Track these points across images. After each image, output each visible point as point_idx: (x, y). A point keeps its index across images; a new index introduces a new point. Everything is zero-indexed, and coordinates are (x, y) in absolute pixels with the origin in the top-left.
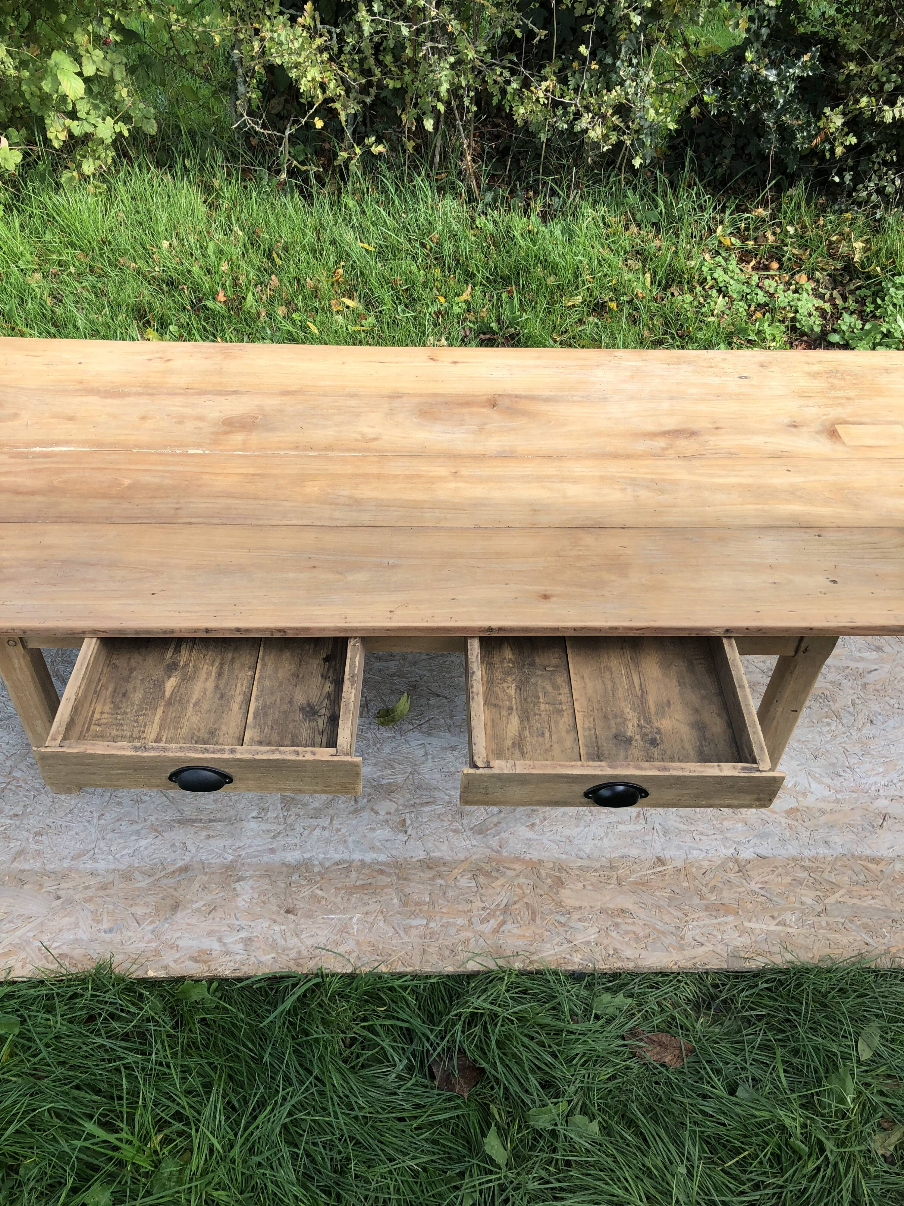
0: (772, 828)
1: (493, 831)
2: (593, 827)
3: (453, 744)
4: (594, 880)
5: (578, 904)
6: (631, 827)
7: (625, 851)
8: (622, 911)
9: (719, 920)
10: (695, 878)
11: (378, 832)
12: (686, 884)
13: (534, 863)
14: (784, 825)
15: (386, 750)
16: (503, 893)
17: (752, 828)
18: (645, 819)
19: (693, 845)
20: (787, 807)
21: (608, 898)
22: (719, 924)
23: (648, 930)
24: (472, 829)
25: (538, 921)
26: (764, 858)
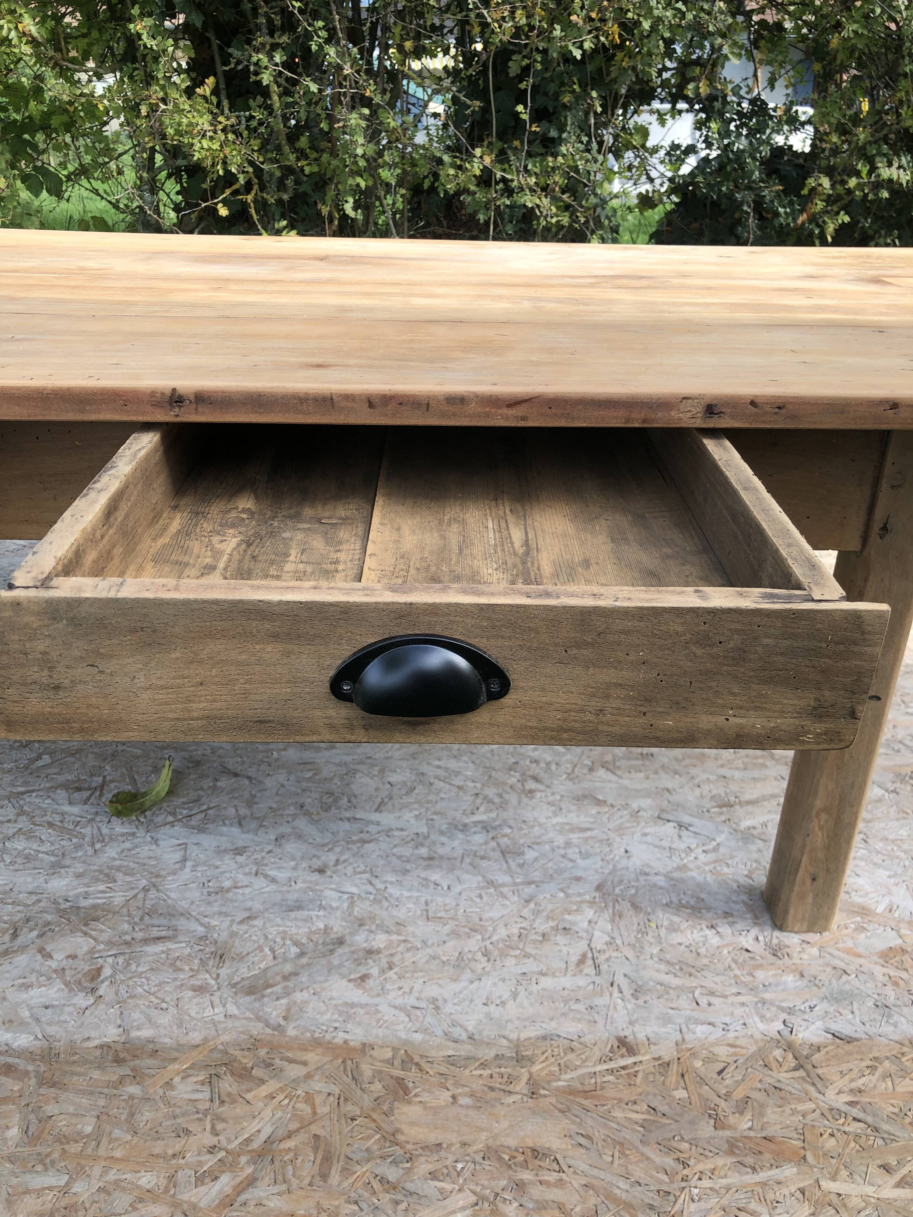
0: (857, 983)
1: (278, 989)
2: (488, 983)
3: (240, 844)
4: (477, 1086)
5: (433, 1138)
6: (567, 982)
7: (551, 1027)
8: (536, 1153)
9: (763, 1176)
10: (703, 1081)
11: (33, 992)
12: (681, 1094)
13: (354, 1049)
14: (880, 978)
15: (111, 852)
16: (267, 1113)
17: (814, 981)
18: (597, 967)
19: (695, 1014)
20: (881, 945)
21: (505, 1124)
22: (763, 1184)
23: (592, 1200)
24: (234, 986)
25: (335, 1177)
26: (850, 1040)
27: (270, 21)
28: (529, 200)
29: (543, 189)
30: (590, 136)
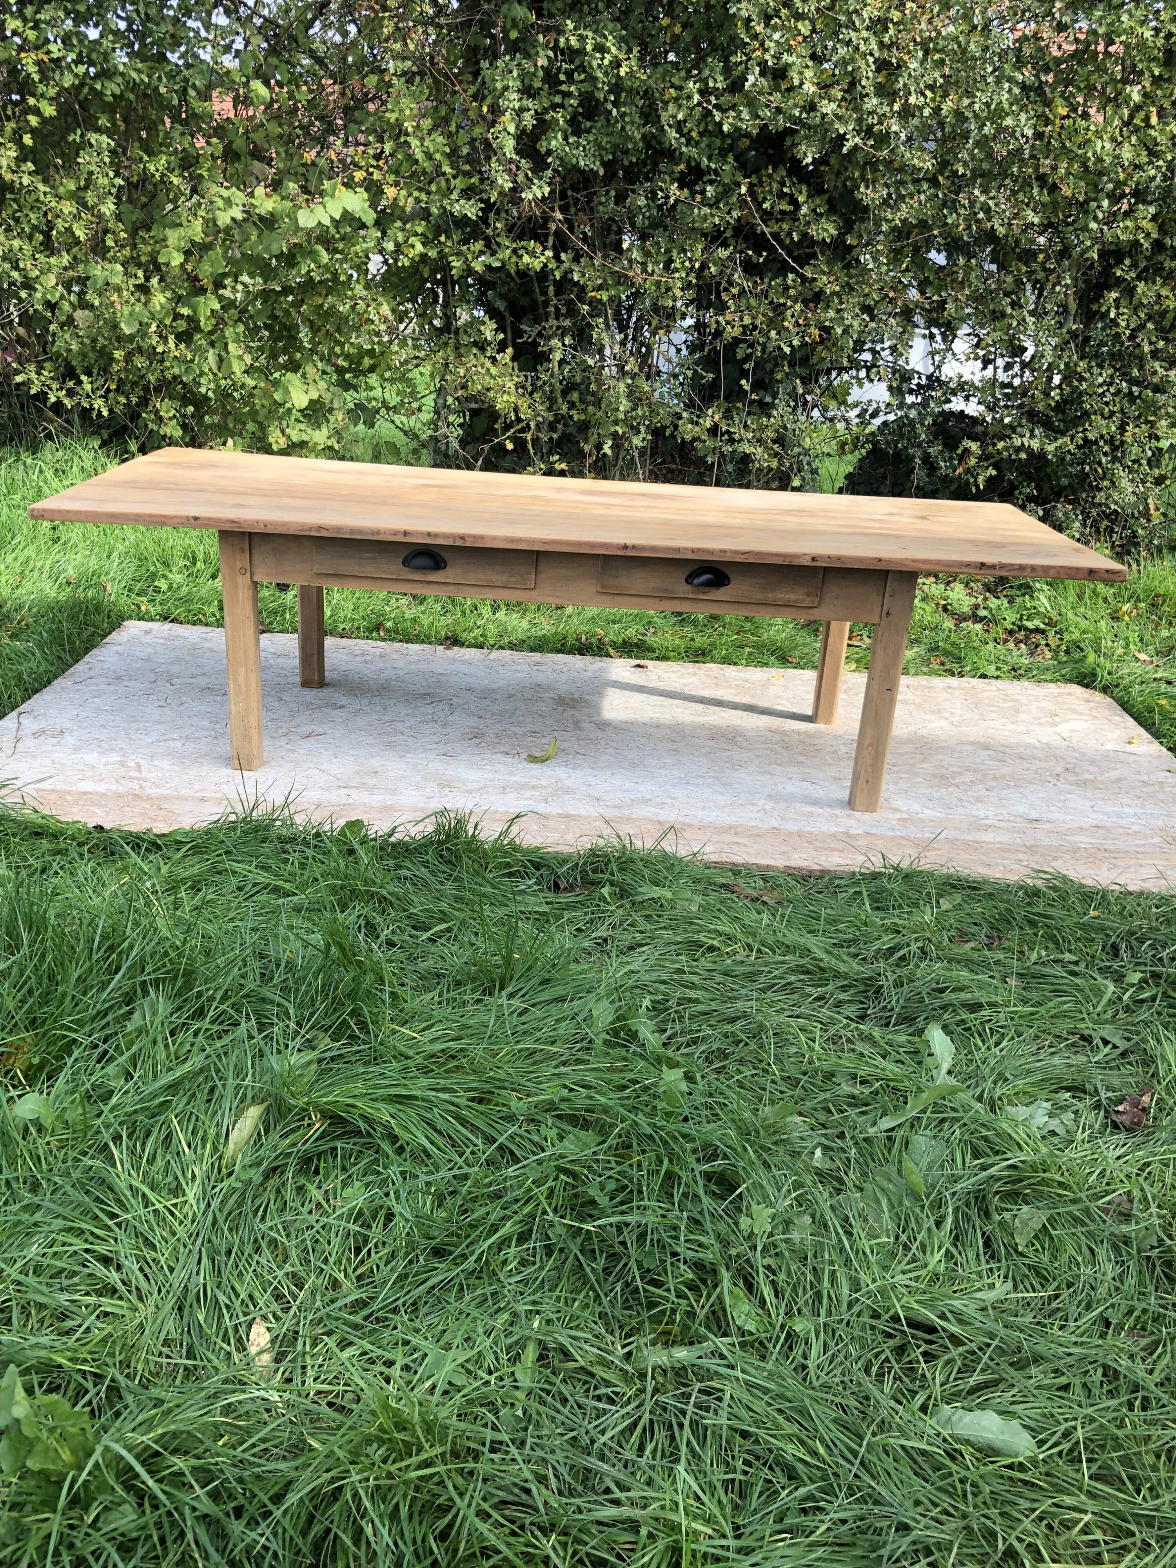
27: (557, 309)
28: (747, 449)
29: (759, 441)
30: (796, 401)
